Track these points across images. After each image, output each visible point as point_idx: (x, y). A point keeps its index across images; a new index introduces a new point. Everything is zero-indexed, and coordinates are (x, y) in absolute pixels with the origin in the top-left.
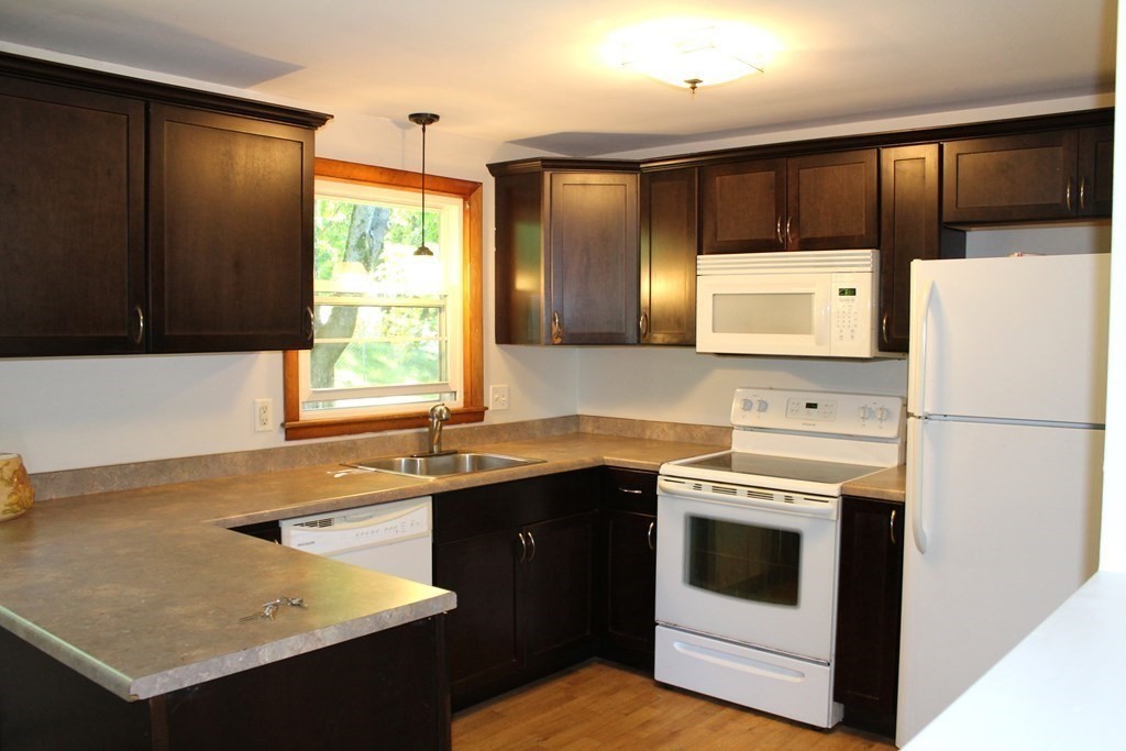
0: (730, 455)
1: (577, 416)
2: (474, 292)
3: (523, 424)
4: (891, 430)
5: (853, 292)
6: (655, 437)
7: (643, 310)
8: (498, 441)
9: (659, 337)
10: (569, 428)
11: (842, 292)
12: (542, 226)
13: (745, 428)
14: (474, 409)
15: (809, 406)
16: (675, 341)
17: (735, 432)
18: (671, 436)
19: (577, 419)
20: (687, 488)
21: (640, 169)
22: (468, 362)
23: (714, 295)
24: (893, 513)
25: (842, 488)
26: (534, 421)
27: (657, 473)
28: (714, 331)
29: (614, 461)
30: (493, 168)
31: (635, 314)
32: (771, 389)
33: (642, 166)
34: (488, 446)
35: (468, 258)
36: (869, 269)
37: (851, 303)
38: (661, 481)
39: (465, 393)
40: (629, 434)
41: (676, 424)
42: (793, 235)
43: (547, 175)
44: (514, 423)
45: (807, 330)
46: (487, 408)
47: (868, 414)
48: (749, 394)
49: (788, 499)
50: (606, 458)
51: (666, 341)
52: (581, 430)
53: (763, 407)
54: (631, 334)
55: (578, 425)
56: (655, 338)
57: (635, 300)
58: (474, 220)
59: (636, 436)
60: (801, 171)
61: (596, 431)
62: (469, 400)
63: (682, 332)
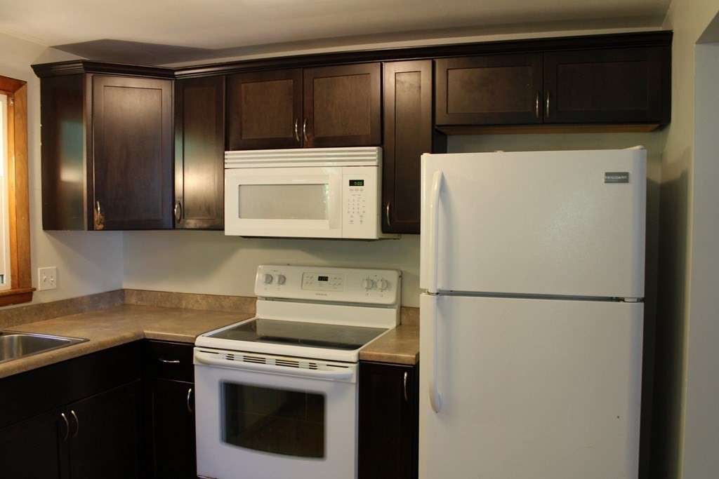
0: (254, 322)
1: (123, 290)
2: (19, 183)
3: (72, 301)
4: (390, 297)
5: (361, 183)
6: (190, 306)
7: (177, 199)
8: (47, 318)
9: (192, 223)
10: (115, 301)
11: (352, 183)
12: (84, 123)
13: (267, 299)
14: (21, 290)
15: (321, 279)
16: (205, 225)
17: (258, 301)
18: (204, 306)
19: (122, 293)
20: (220, 359)
21: (174, 76)
22: (15, 247)
23: (240, 185)
24: (406, 375)
25: (359, 354)
26: (82, 298)
27: (193, 345)
28: (240, 217)
29: (154, 335)
30: (38, 69)
31: (171, 203)
32: (288, 265)
33: (176, 73)
34: (36, 324)
35: (13, 151)
36: (375, 163)
37: (359, 192)
38: (197, 354)
39: (12, 276)
40: (168, 305)
41: (207, 296)
42: (308, 135)
43: (89, 77)
44: (64, 301)
45: (321, 216)
46: (35, 289)
47: (372, 285)
48: (270, 270)
49: (313, 367)
50: (146, 332)
51: (198, 226)
52: (126, 302)
53: (283, 280)
54: (167, 219)
55: (123, 298)
56: (188, 224)
57: (171, 190)
58: (18, 116)
59: (174, 306)
60: (315, 80)
61: (139, 303)
62: (16, 282)
63: (213, 217)
